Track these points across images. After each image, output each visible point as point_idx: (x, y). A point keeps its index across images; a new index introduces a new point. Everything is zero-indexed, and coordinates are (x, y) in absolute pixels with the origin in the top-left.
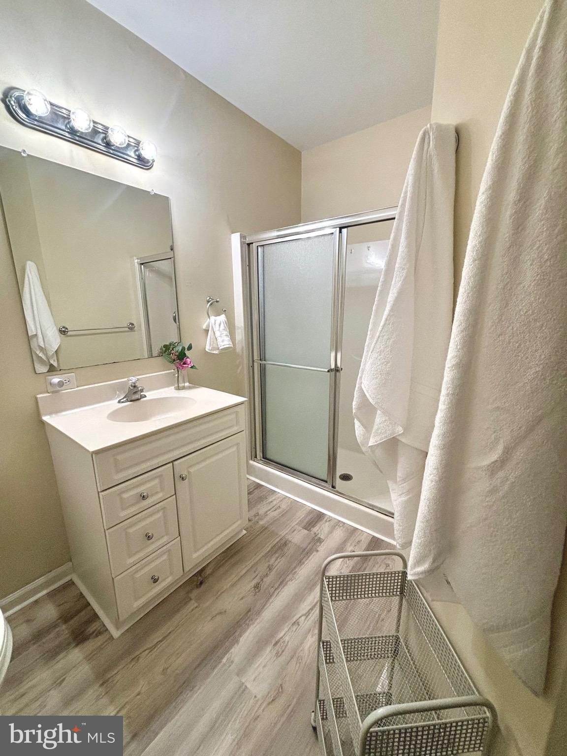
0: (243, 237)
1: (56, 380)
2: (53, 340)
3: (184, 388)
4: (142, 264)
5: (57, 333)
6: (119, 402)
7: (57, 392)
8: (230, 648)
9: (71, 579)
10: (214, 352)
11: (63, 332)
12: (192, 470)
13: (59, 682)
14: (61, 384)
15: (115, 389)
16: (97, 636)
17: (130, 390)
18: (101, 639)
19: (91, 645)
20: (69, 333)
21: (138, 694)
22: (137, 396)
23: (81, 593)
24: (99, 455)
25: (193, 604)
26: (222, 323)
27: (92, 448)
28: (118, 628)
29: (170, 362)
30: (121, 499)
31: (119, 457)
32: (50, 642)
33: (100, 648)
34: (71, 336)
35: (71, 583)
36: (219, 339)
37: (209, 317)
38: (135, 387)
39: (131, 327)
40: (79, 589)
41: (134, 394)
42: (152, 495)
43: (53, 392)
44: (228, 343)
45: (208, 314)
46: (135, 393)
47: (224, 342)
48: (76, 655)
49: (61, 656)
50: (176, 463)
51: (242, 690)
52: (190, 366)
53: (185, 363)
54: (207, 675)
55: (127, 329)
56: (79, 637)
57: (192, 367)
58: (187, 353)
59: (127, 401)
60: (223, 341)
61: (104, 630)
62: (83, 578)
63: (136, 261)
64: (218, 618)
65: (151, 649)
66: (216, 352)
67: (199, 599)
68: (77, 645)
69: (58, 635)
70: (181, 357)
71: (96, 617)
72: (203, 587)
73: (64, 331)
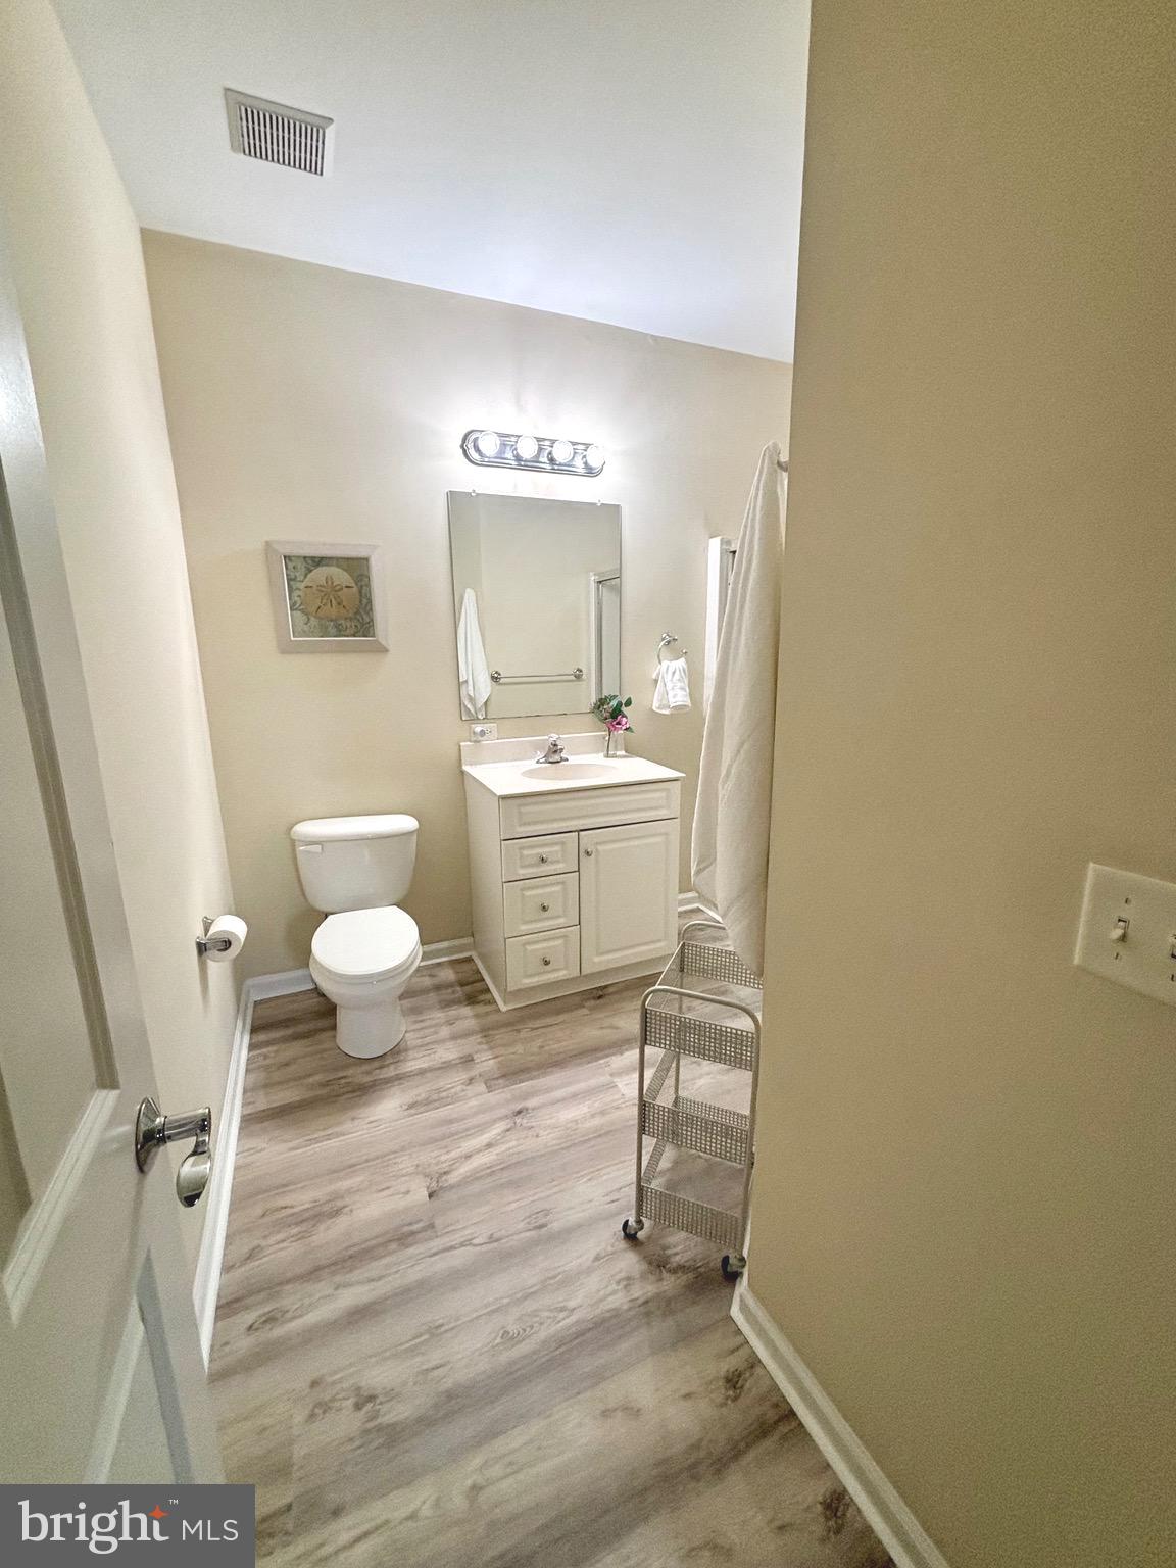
0: (725, 542)
1: (478, 729)
2: (483, 688)
3: (614, 756)
4: (600, 582)
5: (489, 680)
6: (538, 762)
7: (479, 742)
8: (613, 1054)
9: (471, 957)
10: (663, 712)
11: (495, 678)
12: (600, 848)
13: (450, 1023)
14: (483, 733)
15: (537, 747)
16: (485, 1004)
17: (550, 749)
18: (488, 1008)
19: (481, 1009)
20: (502, 681)
21: (514, 1053)
22: (557, 758)
23: (479, 970)
24: (505, 801)
25: (585, 1011)
26: (677, 672)
27: (499, 793)
28: (505, 1003)
29: (601, 720)
30: (521, 853)
31: (523, 809)
32: (447, 994)
33: (487, 1013)
34: (502, 684)
35: (469, 960)
36: (671, 694)
37: (660, 662)
38: (555, 745)
39: (578, 676)
40: (476, 965)
41: (554, 754)
42: (552, 862)
43: (475, 742)
44: (681, 699)
45: (659, 657)
46: (556, 752)
47: (678, 696)
48: (466, 1010)
49: (453, 1008)
50: (581, 833)
51: (612, 1086)
52: (624, 728)
53: (618, 723)
54: (580, 1064)
55: (573, 677)
56: (471, 1000)
57: (626, 729)
58: (624, 709)
59: (546, 762)
60: (674, 696)
61: (493, 1002)
62: (482, 957)
63: (593, 578)
64: (609, 1031)
65: (533, 1029)
66: (667, 712)
67: (592, 1009)
68: (469, 1004)
69: (454, 993)
70: (616, 713)
71: (488, 990)
72: (602, 1001)
73: (497, 678)
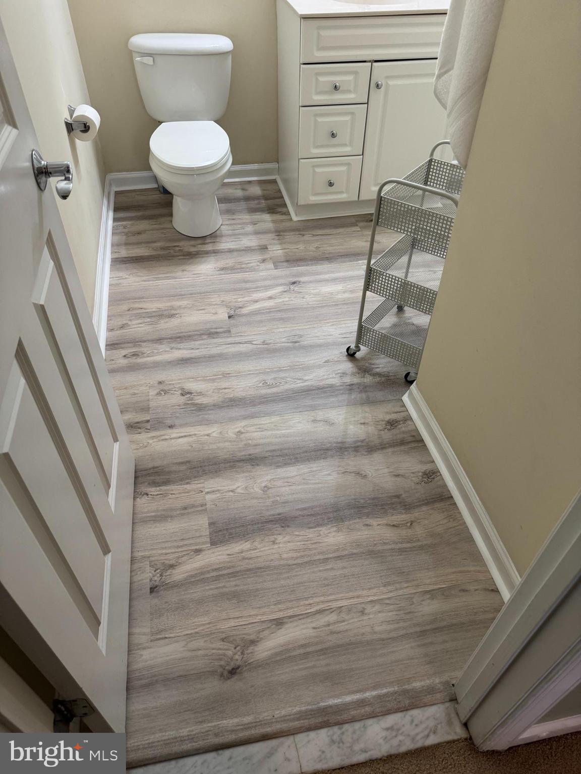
9: (275, 180)
12: (391, 83)
13: (254, 223)
16: (282, 214)
18: (284, 217)
19: (277, 217)
21: (297, 249)
23: (280, 190)
24: (306, 21)
27: (301, 12)
28: (296, 215)
30: (319, 79)
31: (321, 32)
32: (253, 204)
33: (281, 221)
35: (274, 182)
40: (278, 186)
42: (345, 92)
48: (267, 217)
49: (258, 213)
50: (375, 64)
54: (344, 262)
56: (271, 210)
61: (287, 213)
65: (314, 235)
68: (269, 213)
69: (259, 203)
71: (285, 205)
